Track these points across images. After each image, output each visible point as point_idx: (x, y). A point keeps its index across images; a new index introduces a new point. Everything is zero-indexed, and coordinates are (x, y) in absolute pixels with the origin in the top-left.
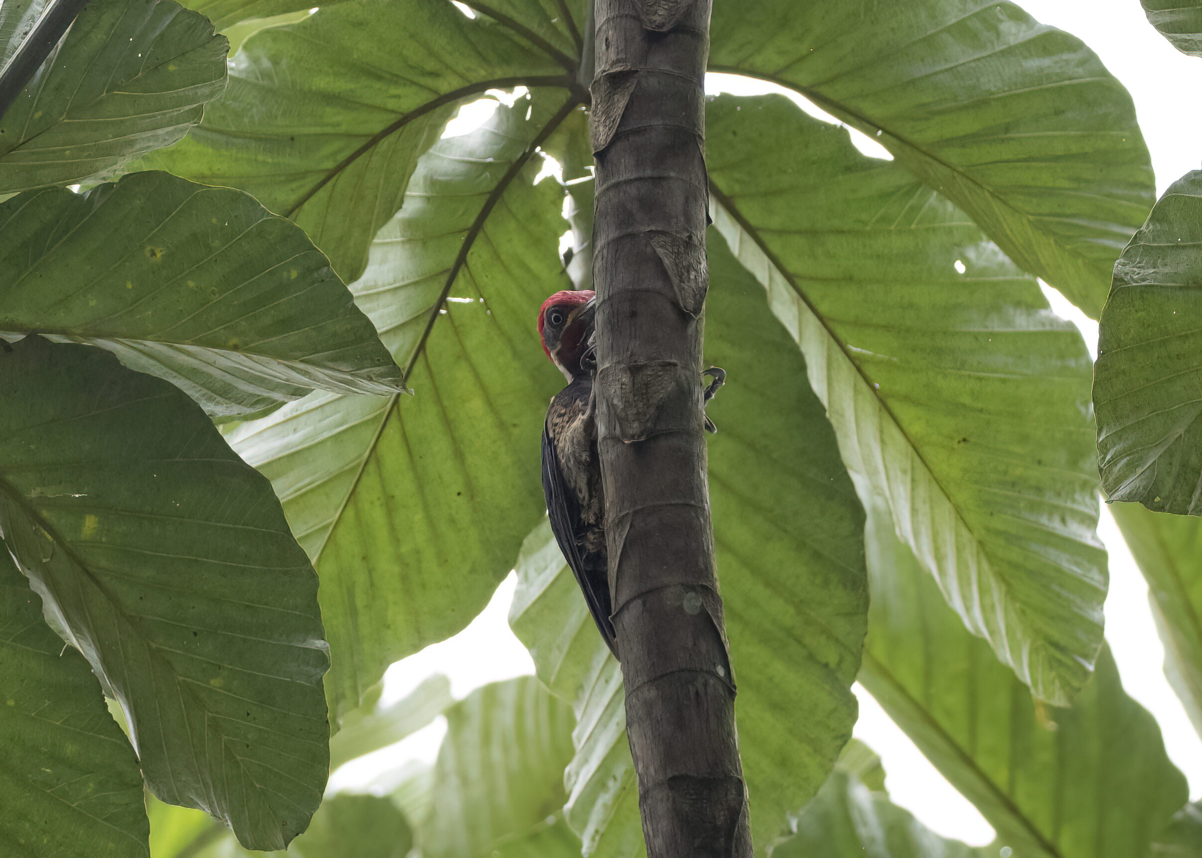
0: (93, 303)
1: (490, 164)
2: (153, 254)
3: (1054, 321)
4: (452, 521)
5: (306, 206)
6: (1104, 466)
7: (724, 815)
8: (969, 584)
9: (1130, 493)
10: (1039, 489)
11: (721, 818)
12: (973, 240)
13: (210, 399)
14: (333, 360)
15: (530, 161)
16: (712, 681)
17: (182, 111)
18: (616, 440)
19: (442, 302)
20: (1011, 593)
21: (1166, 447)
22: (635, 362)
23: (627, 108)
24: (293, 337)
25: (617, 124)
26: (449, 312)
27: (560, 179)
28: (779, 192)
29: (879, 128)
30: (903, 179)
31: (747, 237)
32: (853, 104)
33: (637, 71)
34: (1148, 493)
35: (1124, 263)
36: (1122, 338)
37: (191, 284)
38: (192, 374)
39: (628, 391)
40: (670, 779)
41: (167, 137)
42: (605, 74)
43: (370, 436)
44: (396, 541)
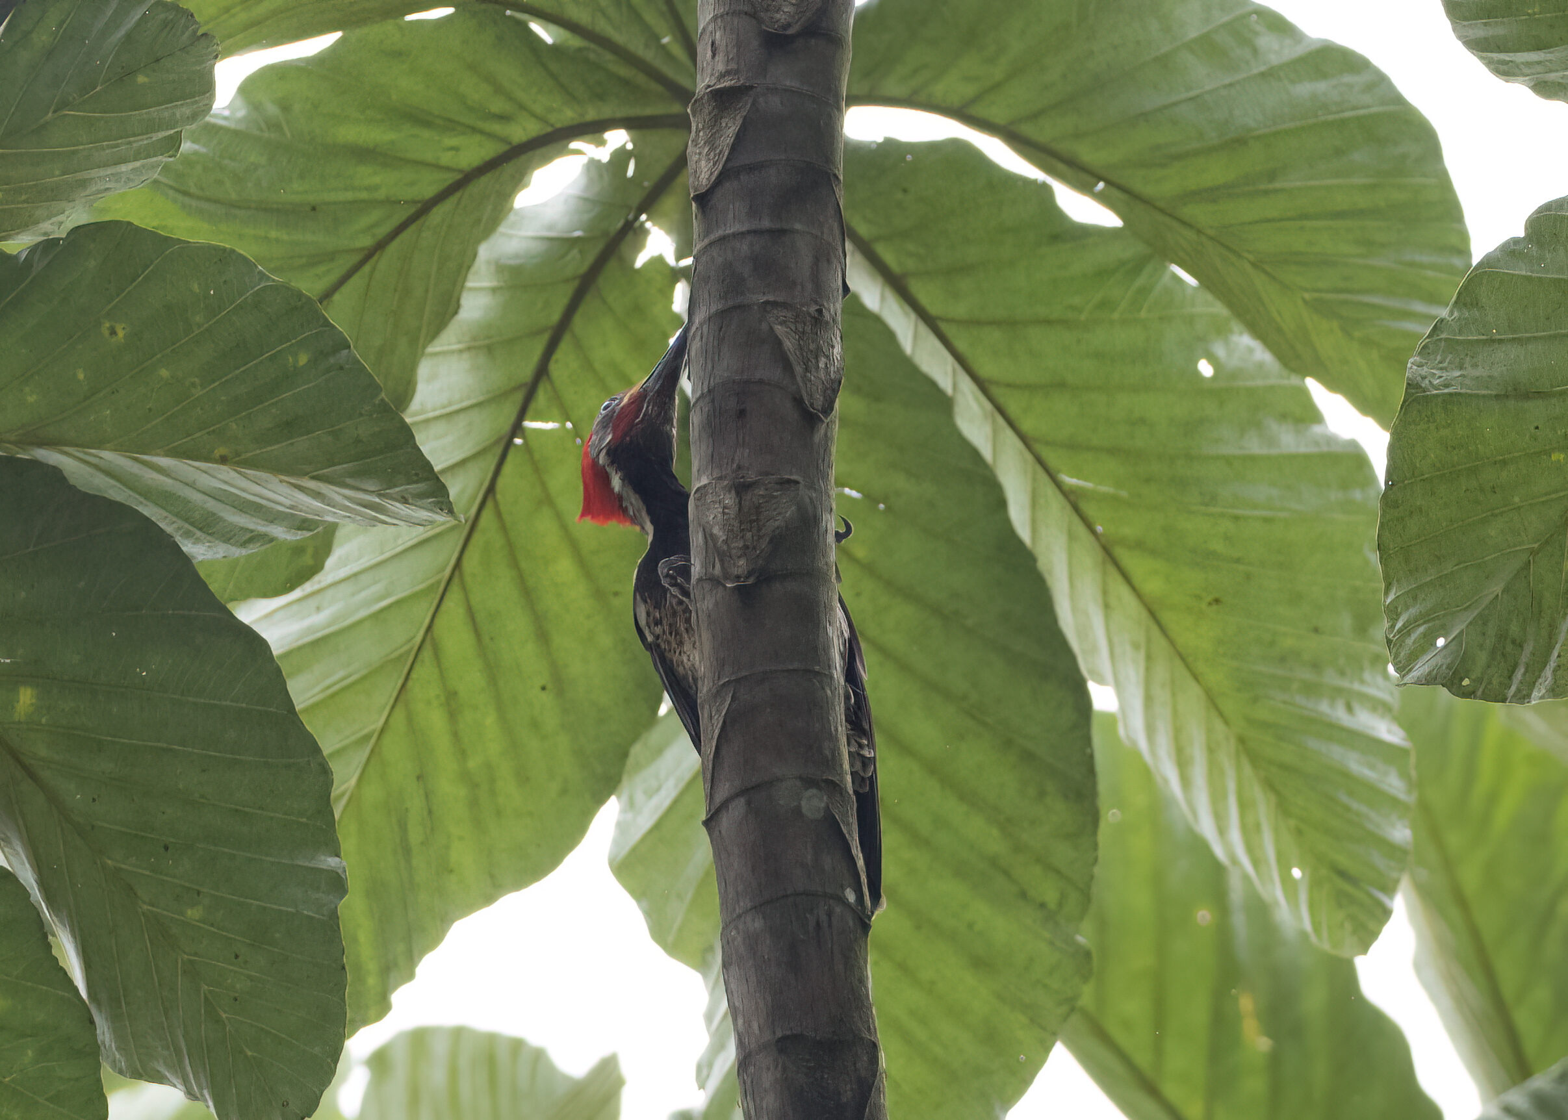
0: (31, 399)
1: (578, 239)
2: (113, 332)
3: (1331, 440)
4: (535, 725)
5: (337, 297)
6: (1394, 636)
7: (852, 1089)
8: (1225, 797)
9: (1430, 673)
10: (1316, 666)
11: (848, 1094)
12: (1221, 330)
13: (187, 535)
14: (354, 474)
15: (631, 233)
16: (838, 910)
17: (154, 139)
18: (715, 582)
19: (517, 428)
20: (1283, 808)
21: (1476, 613)
22: (743, 477)
23: (739, 137)
24: (301, 444)
25: (725, 158)
26: (526, 443)
27: (671, 260)
28: (966, 269)
29: (1100, 178)
30: (1131, 250)
31: (923, 329)
32: (1064, 147)
33: (752, 87)
34: (1453, 673)
35: (1421, 362)
36: (1418, 465)
37: (164, 373)
38: (164, 499)
39: (732, 516)
40: (779, 1040)
41: (132, 176)
42: (709, 90)
43: (422, 612)
44: (462, 754)
